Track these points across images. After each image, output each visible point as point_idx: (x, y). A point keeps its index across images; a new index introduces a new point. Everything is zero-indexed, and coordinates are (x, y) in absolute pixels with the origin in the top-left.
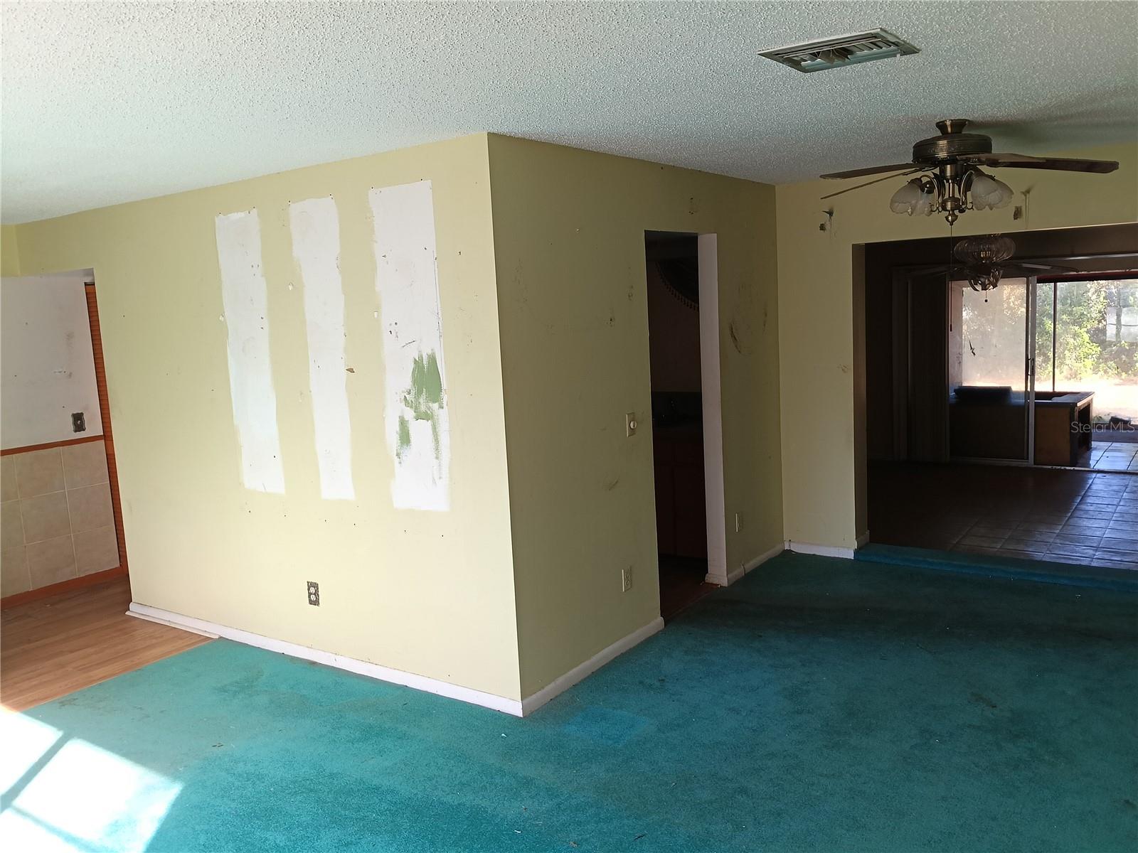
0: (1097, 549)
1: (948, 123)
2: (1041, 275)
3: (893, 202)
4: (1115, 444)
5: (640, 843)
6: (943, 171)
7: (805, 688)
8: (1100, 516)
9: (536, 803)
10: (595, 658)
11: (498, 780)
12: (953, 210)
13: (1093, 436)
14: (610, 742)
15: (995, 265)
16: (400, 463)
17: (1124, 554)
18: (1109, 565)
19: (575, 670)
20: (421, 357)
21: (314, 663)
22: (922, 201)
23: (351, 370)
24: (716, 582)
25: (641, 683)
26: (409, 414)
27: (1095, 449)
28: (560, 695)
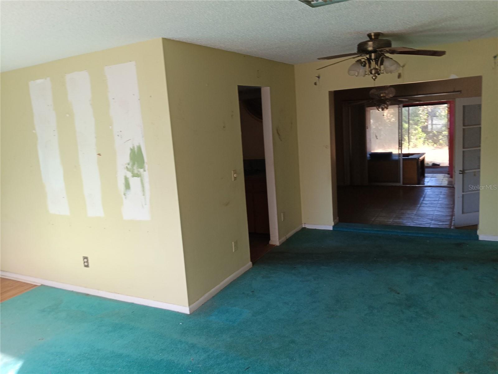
0: (432, 220)
1: (373, 34)
2: (405, 104)
3: (349, 70)
4: (435, 175)
5: (248, 371)
6: (370, 56)
7: (316, 290)
8: (432, 206)
9: (198, 356)
10: (222, 283)
11: (179, 346)
12: (375, 74)
13: (426, 172)
14: (231, 323)
15: (387, 99)
16: (126, 198)
17: (443, 221)
18: (438, 226)
19: (213, 290)
20: (134, 147)
21: (88, 295)
22: (362, 70)
23: (99, 154)
24: (274, 244)
25: (243, 293)
26: (129, 174)
27: (427, 177)
28: (206, 302)
